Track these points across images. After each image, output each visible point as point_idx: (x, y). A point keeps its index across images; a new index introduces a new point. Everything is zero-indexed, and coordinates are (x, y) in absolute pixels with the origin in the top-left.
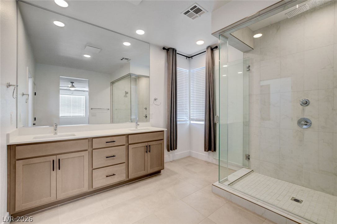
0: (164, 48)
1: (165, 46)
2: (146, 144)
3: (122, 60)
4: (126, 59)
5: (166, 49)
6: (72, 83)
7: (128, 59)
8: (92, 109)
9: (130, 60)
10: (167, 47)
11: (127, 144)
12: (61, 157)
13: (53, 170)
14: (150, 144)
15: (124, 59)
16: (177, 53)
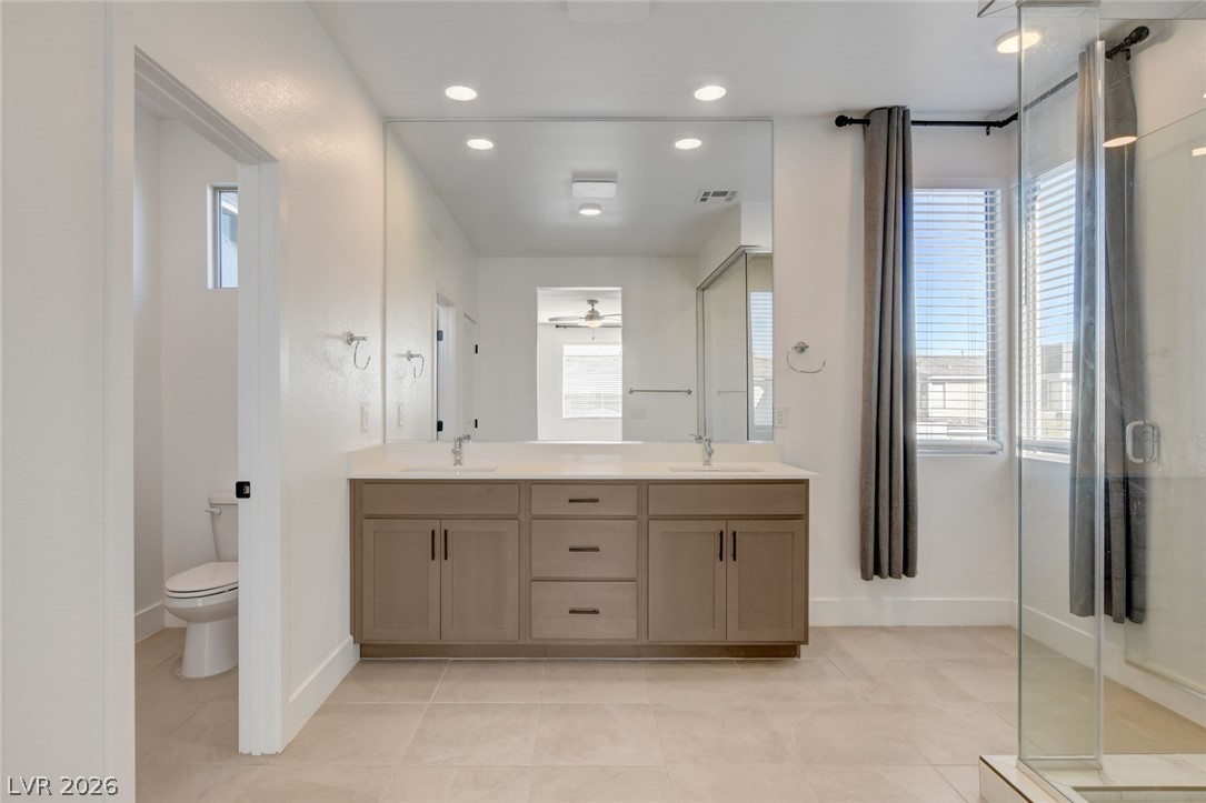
0: (842, 121)
1: (846, 111)
2: (721, 526)
3: (703, 200)
4: (716, 194)
5: (852, 121)
6: (592, 302)
7: (724, 194)
8: (631, 392)
9: (734, 193)
10: (856, 112)
11: (645, 518)
12: (454, 527)
13: (433, 559)
14: (734, 525)
15: (710, 198)
16: (914, 123)
